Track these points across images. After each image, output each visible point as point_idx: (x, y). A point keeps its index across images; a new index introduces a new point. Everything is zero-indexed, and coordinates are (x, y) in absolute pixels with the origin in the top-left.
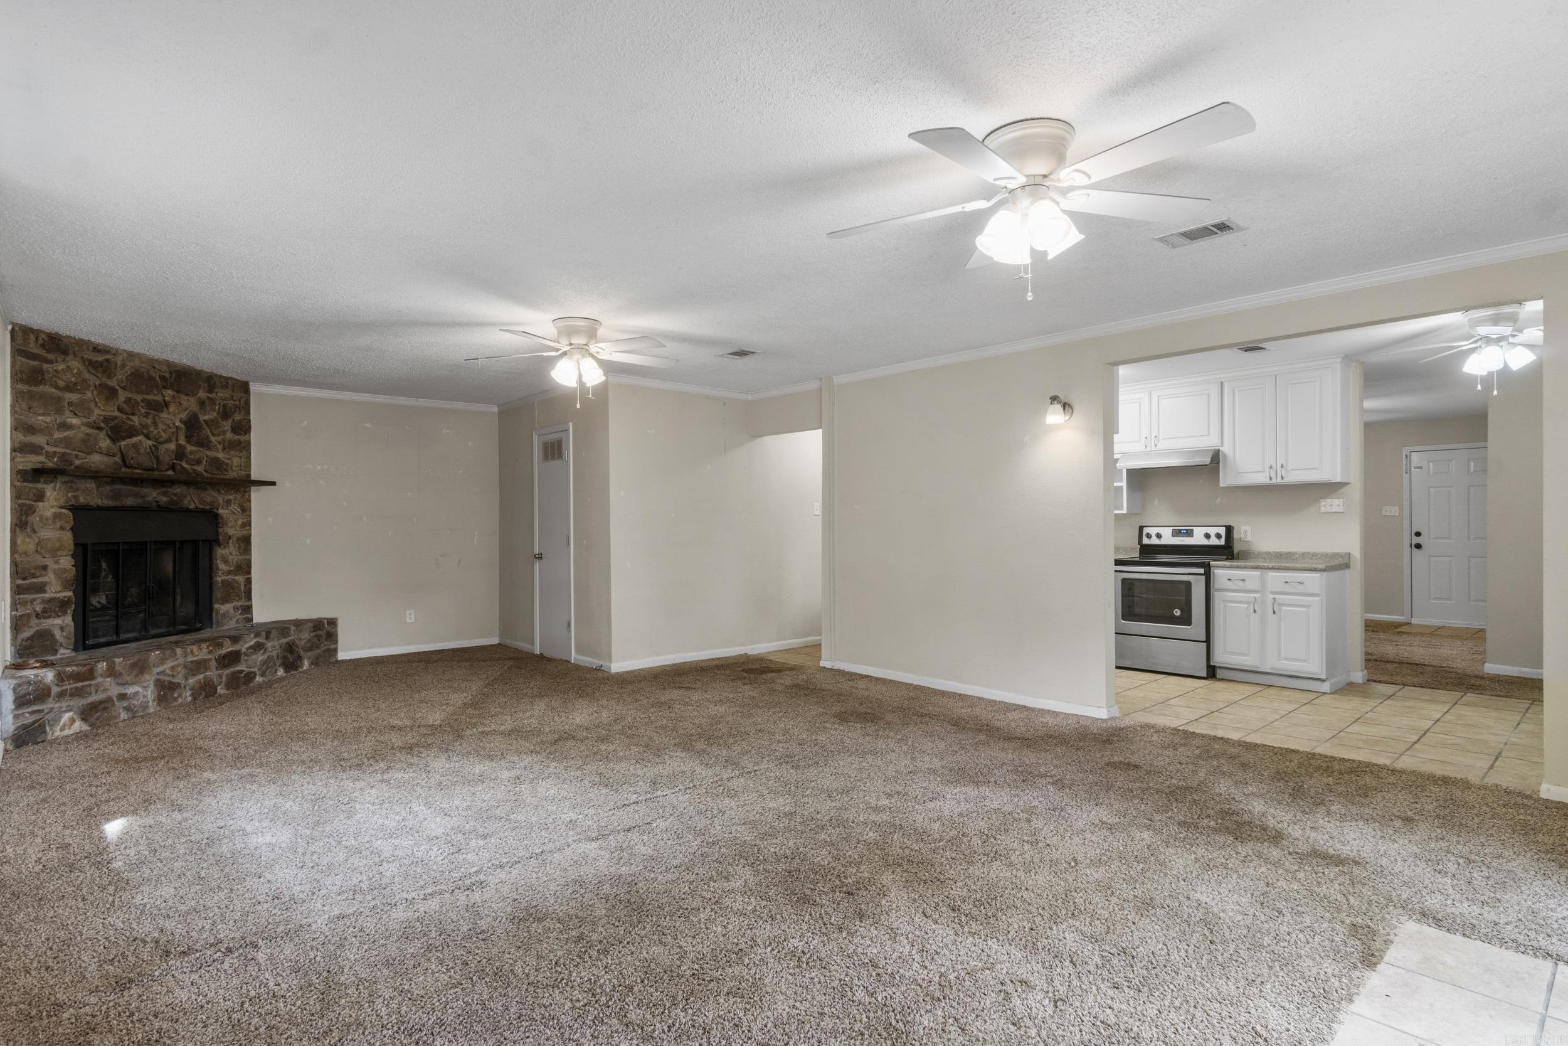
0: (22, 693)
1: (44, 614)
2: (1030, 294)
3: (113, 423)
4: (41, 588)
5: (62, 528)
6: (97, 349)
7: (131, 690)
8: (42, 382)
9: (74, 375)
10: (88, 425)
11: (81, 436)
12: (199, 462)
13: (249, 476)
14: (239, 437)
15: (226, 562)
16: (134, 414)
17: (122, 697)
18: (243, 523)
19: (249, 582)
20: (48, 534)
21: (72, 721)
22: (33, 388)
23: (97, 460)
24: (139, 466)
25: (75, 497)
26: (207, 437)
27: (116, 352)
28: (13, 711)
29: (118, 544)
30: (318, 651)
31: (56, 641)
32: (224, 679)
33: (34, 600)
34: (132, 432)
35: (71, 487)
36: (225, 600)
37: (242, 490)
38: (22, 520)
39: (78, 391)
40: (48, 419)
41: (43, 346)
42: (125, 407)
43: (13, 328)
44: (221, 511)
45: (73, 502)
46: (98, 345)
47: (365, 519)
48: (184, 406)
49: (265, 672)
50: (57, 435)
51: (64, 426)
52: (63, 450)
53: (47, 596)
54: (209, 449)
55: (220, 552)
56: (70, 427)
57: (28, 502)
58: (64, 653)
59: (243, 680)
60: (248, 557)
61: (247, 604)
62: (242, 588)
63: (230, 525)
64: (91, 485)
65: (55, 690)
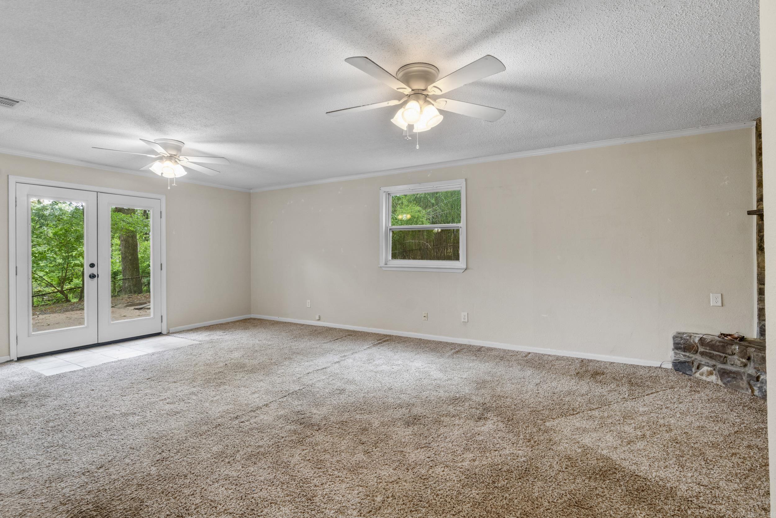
2: (169, 187)
21: (710, 373)
43: (756, 124)
65: (701, 349)
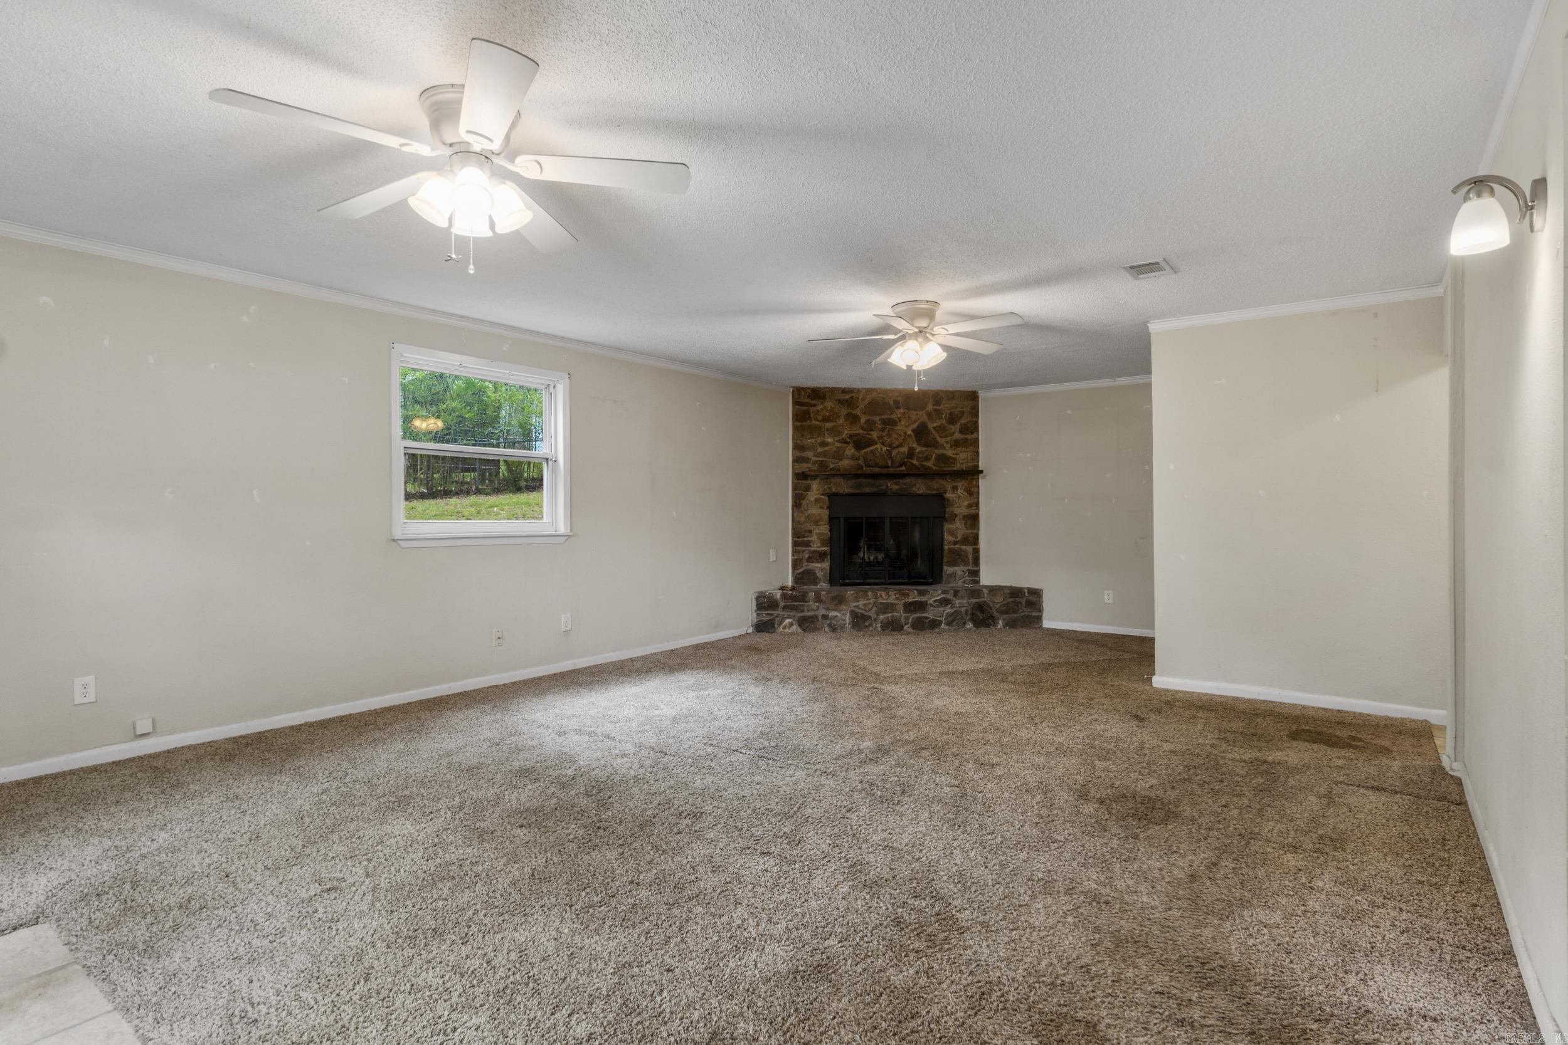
0: (760, 602)
1: (810, 560)
3: (855, 438)
4: (808, 544)
5: (821, 508)
6: (844, 391)
7: (832, 614)
8: (809, 419)
9: (828, 411)
10: (839, 441)
11: (834, 449)
12: (927, 459)
13: (978, 466)
14: (966, 436)
15: (952, 534)
16: (872, 430)
17: (825, 617)
18: (969, 504)
19: (976, 552)
20: (814, 511)
21: (791, 625)
22: (804, 423)
23: (845, 463)
24: (876, 465)
25: (830, 488)
26: (935, 439)
27: (859, 391)
28: (756, 611)
29: (862, 518)
30: (1015, 615)
31: (817, 577)
32: (910, 620)
33: (804, 551)
34: (871, 443)
35: (826, 482)
36: (953, 563)
37: (970, 477)
38: (798, 502)
39: (831, 421)
40: (813, 441)
41: (809, 397)
42: (865, 426)
43: (793, 391)
44: (947, 495)
45: (828, 491)
46: (845, 388)
47: (1066, 500)
48: (913, 419)
49: (952, 622)
50: (820, 450)
51: (823, 444)
52: (822, 459)
53: (812, 549)
54: (936, 448)
55: (947, 526)
56: (827, 444)
57: (800, 492)
58: (823, 585)
59: (927, 624)
60: (975, 531)
61: (975, 569)
62: (970, 556)
63: (956, 505)
64: (840, 480)
65: (782, 604)
